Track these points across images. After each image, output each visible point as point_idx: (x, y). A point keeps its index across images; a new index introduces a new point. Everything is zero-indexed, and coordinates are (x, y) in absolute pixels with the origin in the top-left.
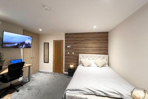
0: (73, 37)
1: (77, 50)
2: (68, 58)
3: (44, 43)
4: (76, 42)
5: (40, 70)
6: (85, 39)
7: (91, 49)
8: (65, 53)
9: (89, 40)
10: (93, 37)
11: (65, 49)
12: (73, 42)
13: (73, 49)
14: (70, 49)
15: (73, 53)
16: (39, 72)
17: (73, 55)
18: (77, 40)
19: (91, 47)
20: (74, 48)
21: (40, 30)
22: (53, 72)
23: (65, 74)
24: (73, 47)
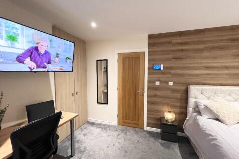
0: (169, 43)
1: (182, 75)
2: (155, 96)
3: (97, 60)
4: (180, 54)
5: (91, 120)
6: (206, 45)
7: (226, 72)
8: (149, 82)
9: (222, 48)
10: (233, 40)
11: (148, 74)
12: (170, 56)
13: (170, 73)
14: (163, 73)
15: (171, 83)
16: (88, 123)
17: (169, 88)
18: (182, 50)
19: (227, 68)
20: (173, 71)
21: (94, 25)
22: (119, 124)
23: (149, 133)
24: (171, 68)
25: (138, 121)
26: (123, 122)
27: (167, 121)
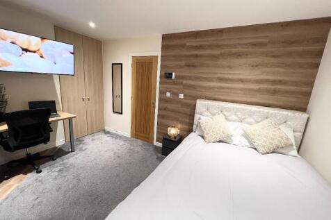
0: (184, 46)
1: (194, 87)
2: (166, 109)
3: (113, 64)
4: (193, 61)
5: (107, 129)
6: (223, 51)
7: (241, 86)
8: (160, 93)
9: (239, 55)
10: (254, 45)
11: (160, 83)
12: (183, 63)
13: (181, 84)
14: (175, 83)
15: (181, 96)
16: (104, 131)
17: (180, 102)
18: (196, 56)
19: (242, 81)
20: (185, 82)
21: (92, 25)
22: (132, 136)
24: (183, 77)
25: (149, 134)
26: (136, 135)
27: (169, 136)
